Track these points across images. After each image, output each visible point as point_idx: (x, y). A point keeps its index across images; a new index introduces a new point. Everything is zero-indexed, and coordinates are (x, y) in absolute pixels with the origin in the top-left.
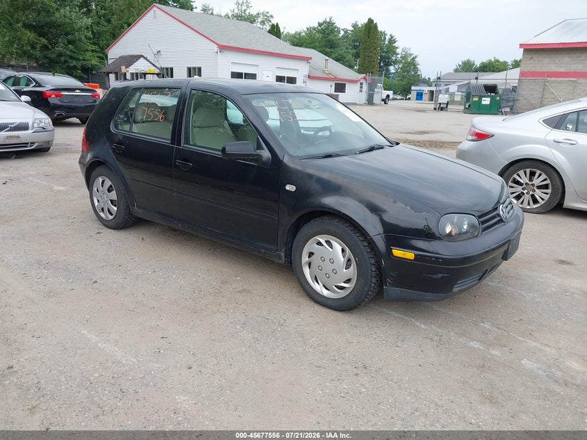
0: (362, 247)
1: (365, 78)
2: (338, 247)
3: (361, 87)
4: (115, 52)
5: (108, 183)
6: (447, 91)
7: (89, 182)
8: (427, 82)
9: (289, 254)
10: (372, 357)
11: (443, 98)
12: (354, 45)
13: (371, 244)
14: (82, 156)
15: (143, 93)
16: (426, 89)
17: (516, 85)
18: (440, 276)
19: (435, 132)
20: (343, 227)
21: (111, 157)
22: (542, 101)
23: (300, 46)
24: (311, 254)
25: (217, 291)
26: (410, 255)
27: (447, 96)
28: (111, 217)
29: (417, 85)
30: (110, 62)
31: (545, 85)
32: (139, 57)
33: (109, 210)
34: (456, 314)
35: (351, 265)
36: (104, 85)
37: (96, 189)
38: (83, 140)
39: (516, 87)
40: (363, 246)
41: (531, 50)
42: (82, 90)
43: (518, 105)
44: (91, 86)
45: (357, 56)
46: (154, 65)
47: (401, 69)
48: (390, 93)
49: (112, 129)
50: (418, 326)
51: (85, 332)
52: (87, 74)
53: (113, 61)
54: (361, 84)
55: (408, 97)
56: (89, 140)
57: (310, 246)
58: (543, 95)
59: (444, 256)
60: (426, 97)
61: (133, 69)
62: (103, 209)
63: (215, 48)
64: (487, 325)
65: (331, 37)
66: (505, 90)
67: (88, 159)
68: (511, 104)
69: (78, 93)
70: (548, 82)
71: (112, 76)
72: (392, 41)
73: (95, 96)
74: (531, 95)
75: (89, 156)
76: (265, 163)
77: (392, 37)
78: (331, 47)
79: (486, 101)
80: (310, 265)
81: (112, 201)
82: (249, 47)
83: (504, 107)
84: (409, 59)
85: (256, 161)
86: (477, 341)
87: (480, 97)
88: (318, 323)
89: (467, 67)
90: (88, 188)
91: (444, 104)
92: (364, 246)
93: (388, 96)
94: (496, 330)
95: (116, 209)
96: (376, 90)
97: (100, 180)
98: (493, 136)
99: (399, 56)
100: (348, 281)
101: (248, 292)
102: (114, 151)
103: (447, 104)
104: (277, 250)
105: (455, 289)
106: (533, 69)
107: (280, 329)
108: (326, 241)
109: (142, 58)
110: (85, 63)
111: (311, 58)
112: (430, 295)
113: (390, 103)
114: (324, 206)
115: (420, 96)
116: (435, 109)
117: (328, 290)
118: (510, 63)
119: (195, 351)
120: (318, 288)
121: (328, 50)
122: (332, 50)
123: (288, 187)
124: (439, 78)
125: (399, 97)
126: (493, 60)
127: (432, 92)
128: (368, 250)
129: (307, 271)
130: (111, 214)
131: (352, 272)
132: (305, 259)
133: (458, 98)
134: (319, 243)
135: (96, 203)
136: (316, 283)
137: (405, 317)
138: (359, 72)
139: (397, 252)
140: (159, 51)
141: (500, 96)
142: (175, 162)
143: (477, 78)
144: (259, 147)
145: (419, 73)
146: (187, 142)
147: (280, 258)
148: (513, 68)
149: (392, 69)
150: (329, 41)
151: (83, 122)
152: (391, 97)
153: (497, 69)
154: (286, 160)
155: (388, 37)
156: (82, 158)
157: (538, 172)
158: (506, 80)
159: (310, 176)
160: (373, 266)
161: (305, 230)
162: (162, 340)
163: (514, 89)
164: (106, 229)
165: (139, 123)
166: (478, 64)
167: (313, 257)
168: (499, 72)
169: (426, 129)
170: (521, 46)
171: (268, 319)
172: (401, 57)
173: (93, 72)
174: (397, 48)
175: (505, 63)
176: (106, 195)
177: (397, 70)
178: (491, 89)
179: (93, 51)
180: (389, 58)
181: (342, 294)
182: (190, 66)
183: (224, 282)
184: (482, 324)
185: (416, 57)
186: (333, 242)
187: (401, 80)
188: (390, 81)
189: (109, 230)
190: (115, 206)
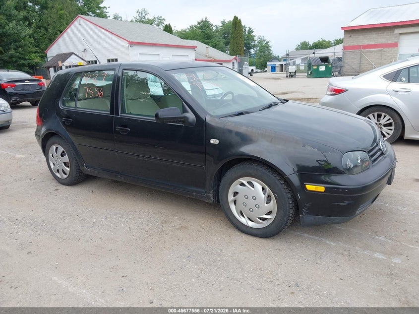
0: (280, 185)
1: (235, 59)
2: (258, 186)
3: (233, 65)
4: (52, 52)
5: (61, 149)
6: (294, 64)
7: (45, 149)
8: (277, 59)
9: (217, 194)
10: (300, 276)
11: (292, 69)
12: (224, 37)
13: (287, 182)
14: (37, 129)
15: (83, 76)
16: (277, 63)
17: (342, 56)
18: (346, 203)
19: (292, 92)
20: (261, 170)
21: (61, 129)
22: (360, 66)
23: (187, 39)
24: (236, 194)
25: (160, 230)
26: (321, 188)
27: (294, 67)
28: (65, 176)
29: (271, 61)
30: (49, 59)
31: (361, 54)
32: (71, 54)
33: (63, 171)
34: (354, 230)
35: (271, 200)
36: (47, 77)
37: (51, 155)
38: (37, 117)
39: (341, 58)
40: (280, 183)
41: (350, 31)
42: (31, 80)
43: (344, 69)
44: (37, 77)
45: (227, 44)
46: (82, 59)
47: (259, 51)
48: (254, 68)
49: (61, 106)
50: (328, 244)
51: (56, 278)
52: (32, 69)
53: (51, 58)
54: (233, 63)
55: (265, 70)
56: (42, 117)
57: (235, 187)
58: (360, 61)
59: (349, 187)
60: (278, 69)
61: (67, 63)
62: (58, 171)
63: (127, 44)
64: (382, 238)
65: (207, 31)
66: (334, 60)
67: (43, 132)
68: (339, 69)
69: (27, 83)
70: (363, 52)
71: (52, 70)
72: (250, 31)
73: (41, 85)
74: (353, 62)
75: (43, 130)
76: (191, 124)
77: (250, 29)
78: (208, 39)
79: (322, 68)
80: (235, 202)
81: (65, 164)
82: (151, 42)
83: (335, 72)
84: (264, 43)
85: (183, 122)
86: (380, 252)
87: (318, 66)
88: (248, 250)
89: (304, 46)
90: (45, 155)
91: (292, 72)
92: (282, 184)
93: (252, 70)
94: (390, 241)
95: (69, 169)
96: (244, 66)
97: (54, 147)
98: (347, 90)
99: (256, 42)
100: (269, 213)
101: (186, 228)
102: (64, 123)
103: (295, 72)
104: (206, 193)
105: (357, 212)
106: (352, 44)
107: (219, 259)
108: (248, 182)
109: (73, 55)
110: (30, 61)
111: (196, 47)
112: (337, 219)
113: (254, 75)
114: (243, 154)
115: (273, 69)
116: (287, 77)
117: (253, 221)
118: (333, 42)
119: (152, 285)
120: (244, 220)
121: (206, 41)
122: (209, 40)
123: (212, 141)
124: (288, 55)
125: (259, 71)
126: (321, 41)
127: (282, 65)
128: (285, 187)
129: (233, 208)
130: (65, 174)
131: (273, 205)
132: (231, 198)
133: (302, 68)
134: (242, 184)
135: (52, 166)
136: (242, 217)
137: (316, 238)
138: (231, 54)
139: (310, 187)
140: (85, 49)
141: (331, 64)
142: (115, 129)
143: (314, 53)
144: (185, 111)
145: (271, 52)
146: (124, 112)
147: (209, 198)
148: (335, 45)
149: (252, 51)
150: (207, 34)
151: (34, 104)
152: (255, 71)
153: (325, 46)
154: (208, 119)
155: (247, 29)
156: (38, 131)
157: (383, 114)
158: (334, 53)
159: (230, 131)
160: (290, 200)
161: (230, 174)
162: (123, 278)
163: (340, 59)
164: (62, 186)
165: (82, 100)
166: (311, 44)
167: (238, 195)
168: (326, 48)
169: (284, 91)
170: (342, 28)
171: (207, 251)
172: (258, 42)
173: (38, 68)
174: (254, 36)
175: (329, 42)
176: (59, 158)
177: (255, 51)
178: (325, 60)
179: (36, 52)
180: (249, 44)
181: (265, 224)
182: (109, 58)
183: (164, 222)
184: (378, 237)
185: (268, 42)
186: (254, 183)
187: (260, 59)
188: (252, 60)
189: (64, 187)
190: (68, 167)
